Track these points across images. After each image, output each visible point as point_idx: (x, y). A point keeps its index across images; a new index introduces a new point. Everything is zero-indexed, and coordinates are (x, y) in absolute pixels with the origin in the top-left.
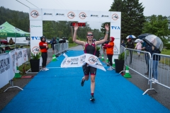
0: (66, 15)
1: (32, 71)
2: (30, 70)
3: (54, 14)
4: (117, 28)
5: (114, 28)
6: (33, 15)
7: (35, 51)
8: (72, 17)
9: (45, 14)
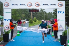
1: (4, 42)
2: (3, 41)
4: (62, 13)
5: (60, 12)
6: (6, 5)
7: (6, 29)
8: (30, 6)
9: (13, 4)
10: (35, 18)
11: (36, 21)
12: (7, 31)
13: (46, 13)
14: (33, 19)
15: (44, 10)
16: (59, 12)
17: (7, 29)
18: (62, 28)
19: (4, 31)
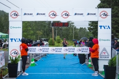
0: (47, 14)
2: (7, 75)
3: (35, 14)
4: (106, 28)
5: (103, 27)
6: (13, 16)
7: (13, 54)
8: (54, 16)
9: (25, 14)
10: (58, 37)
11: (59, 42)
12: (14, 58)
13: (75, 28)
14: (55, 39)
15: (73, 23)
16: (101, 26)
17: (15, 55)
18: (106, 54)
19: (10, 57)
